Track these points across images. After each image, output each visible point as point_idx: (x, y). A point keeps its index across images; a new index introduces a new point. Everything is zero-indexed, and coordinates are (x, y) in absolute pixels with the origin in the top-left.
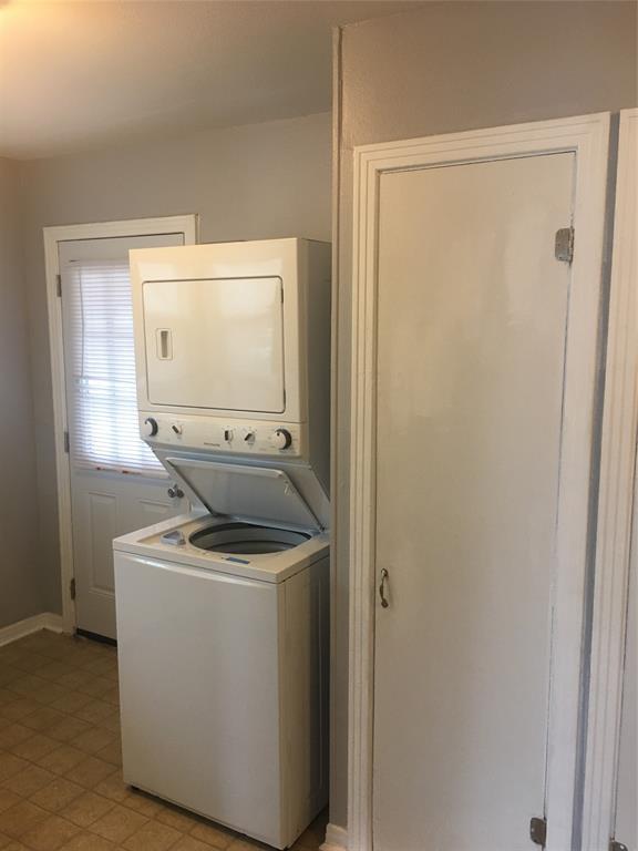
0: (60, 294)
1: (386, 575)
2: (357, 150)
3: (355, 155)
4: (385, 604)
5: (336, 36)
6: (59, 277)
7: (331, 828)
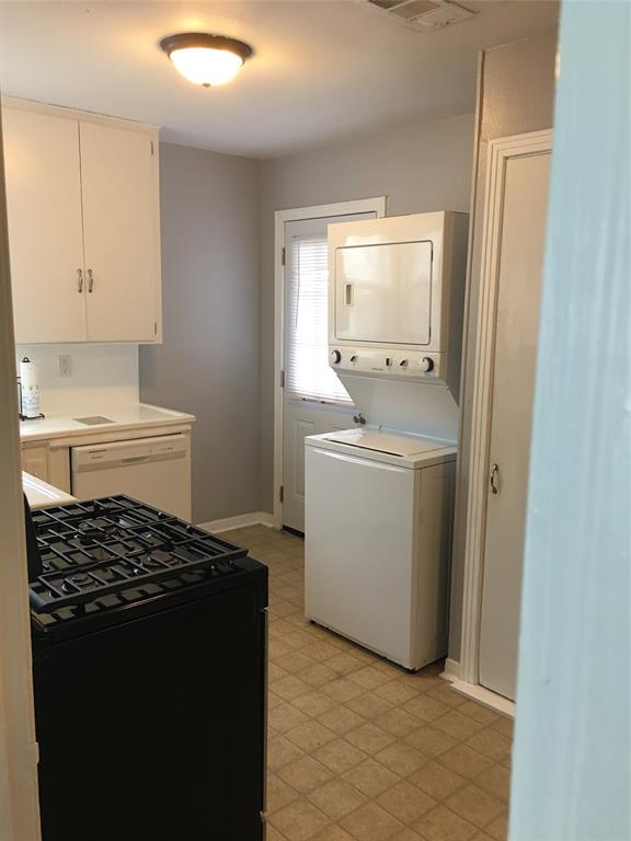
0: (284, 263)
1: (496, 469)
2: (490, 143)
3: (490, 147)
4: (495, 491)
5: (480, 58)
6: (284, 250)
7: (449, 661)
